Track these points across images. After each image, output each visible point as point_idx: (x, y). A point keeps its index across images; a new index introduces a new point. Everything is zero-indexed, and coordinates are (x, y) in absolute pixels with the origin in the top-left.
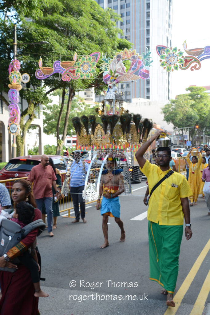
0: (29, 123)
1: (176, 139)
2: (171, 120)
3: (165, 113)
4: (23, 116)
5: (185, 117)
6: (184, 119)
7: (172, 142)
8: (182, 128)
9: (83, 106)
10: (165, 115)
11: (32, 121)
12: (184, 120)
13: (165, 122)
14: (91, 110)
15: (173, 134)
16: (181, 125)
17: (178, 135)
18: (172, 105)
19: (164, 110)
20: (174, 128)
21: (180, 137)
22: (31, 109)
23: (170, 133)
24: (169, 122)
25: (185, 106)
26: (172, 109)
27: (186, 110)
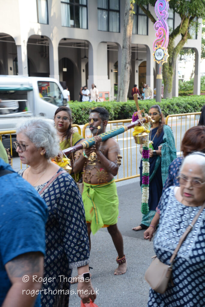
0: (181, 47)
4: (173, 38)
11: (184, 43)
22: (185, 26)
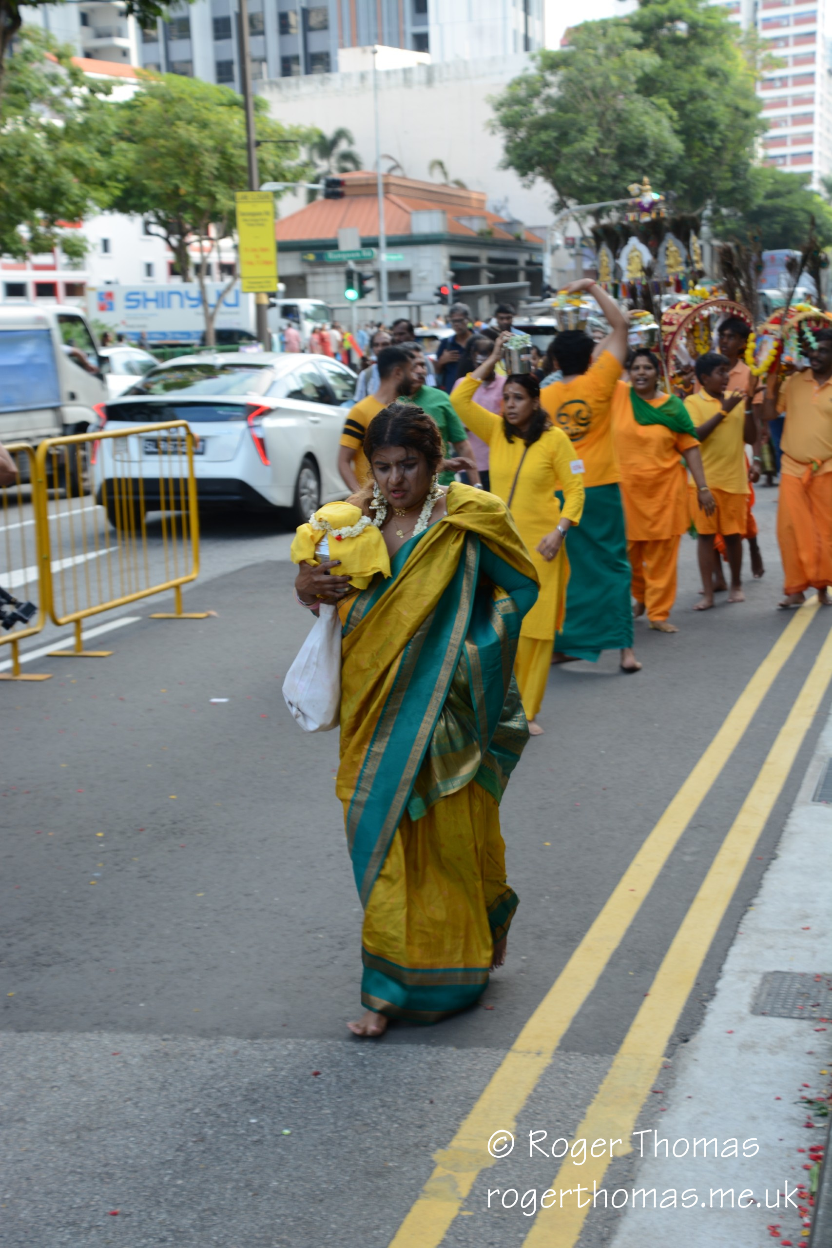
1: (569, 264)
2: (539, 164)
3: (510, 124)
5: (609, 143)
6: (606, 155)
7: (547, 281)
8: (596, 206)
9: (75, 90)
10: (510, 138)
12: (608, 161)
13: (512, 174)
14: (124, 113)
15: (552, 235)
16: (590, 190)
17: (578, 242)
18: (547, 85)
19: (504, 110)
20: (559, 206)
21: (587, 251)
23: (538, 233)
24: (531, 175)
25: (612, 87)
26: (548, 101)
27: (615, 110)
